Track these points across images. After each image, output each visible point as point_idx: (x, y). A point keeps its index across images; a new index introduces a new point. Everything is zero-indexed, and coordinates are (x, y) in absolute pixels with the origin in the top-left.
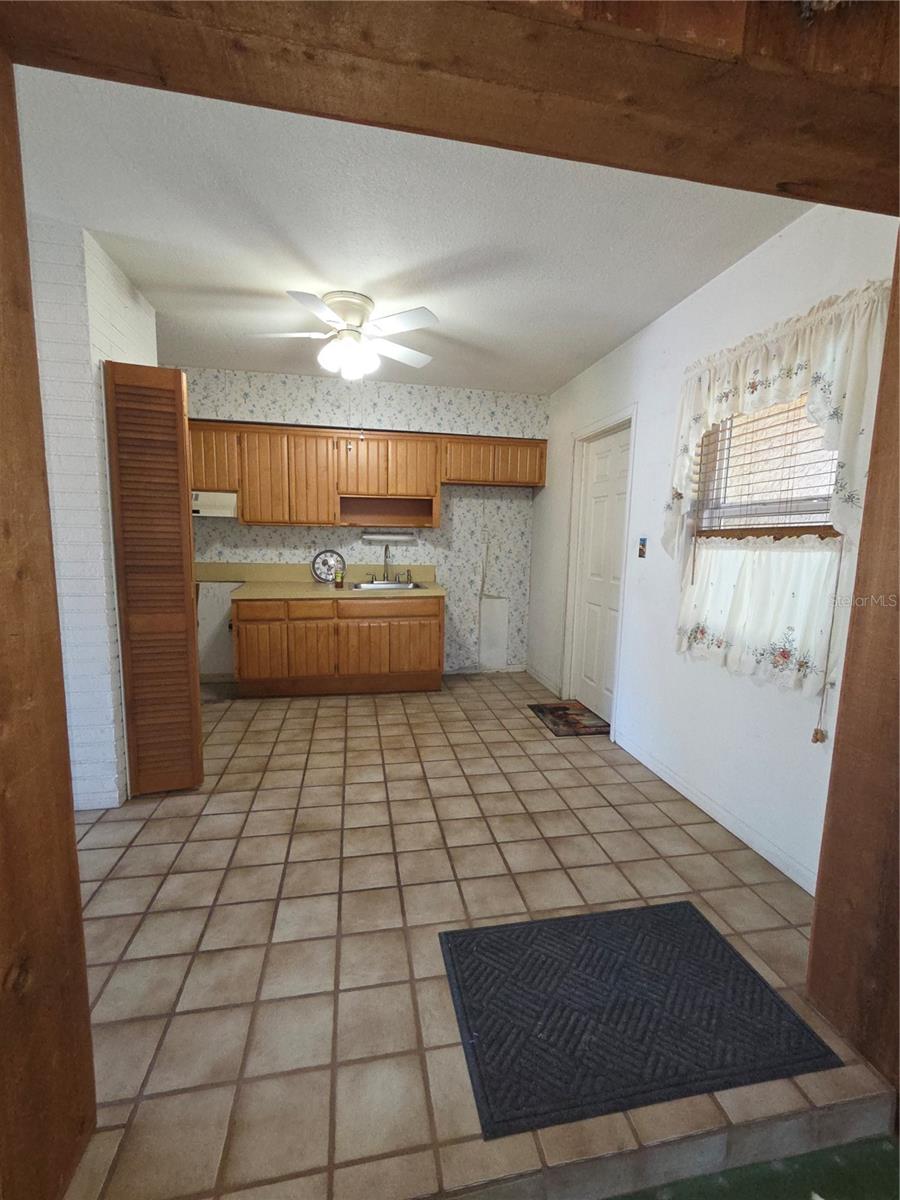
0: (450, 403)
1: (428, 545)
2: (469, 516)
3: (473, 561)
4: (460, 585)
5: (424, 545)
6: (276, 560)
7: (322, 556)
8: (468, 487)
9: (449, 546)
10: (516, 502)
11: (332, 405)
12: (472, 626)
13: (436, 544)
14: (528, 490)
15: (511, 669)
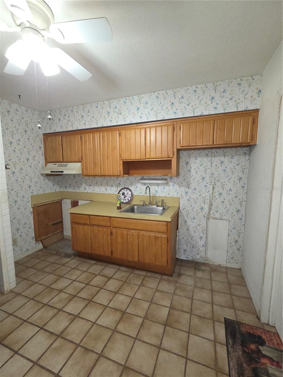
0: (182, 98)
1: (176, 186)
2: (201, 168)
3: (204, 195)
4: (194, 210)
5: (173, 185)
6: (105, 192)
7: (123, 191)
8: (201, 151)
9: (188, 187)
10: (236, 158)
11: (118, 113)
12: (201, 235)
13: (180, 185)
14: (245, 149)
15: (229, 265)
